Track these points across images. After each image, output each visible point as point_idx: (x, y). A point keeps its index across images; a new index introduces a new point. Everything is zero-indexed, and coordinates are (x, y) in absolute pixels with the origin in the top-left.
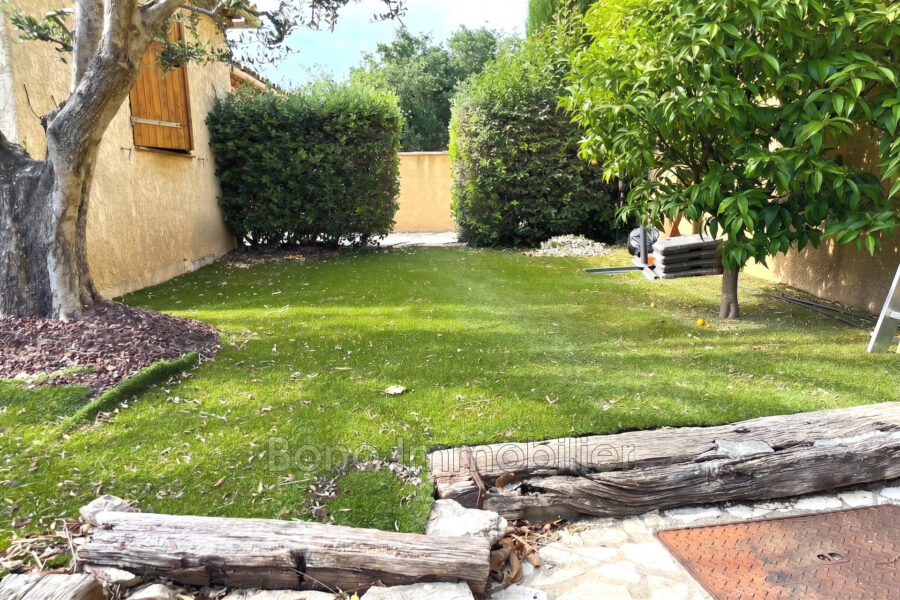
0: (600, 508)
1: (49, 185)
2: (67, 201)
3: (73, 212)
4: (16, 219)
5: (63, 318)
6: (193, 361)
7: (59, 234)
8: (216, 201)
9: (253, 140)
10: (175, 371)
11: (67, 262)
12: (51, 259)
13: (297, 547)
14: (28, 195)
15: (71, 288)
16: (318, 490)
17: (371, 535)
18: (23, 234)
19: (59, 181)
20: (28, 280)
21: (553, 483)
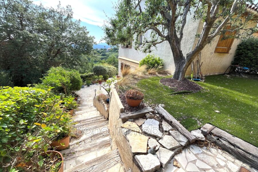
0: (233, 153)
1: (184, 63)
2: (186, 66)
3: (186, 67)
4: (179, 67)
5: (179, 81)
6: (192, 92)
7: (183, 70)
8: (231, 62)
9: (248, 50)
10: (188, 92)
11: (183, 74)
12: (181, 73)
13: (172, 121)
14: (182, 64)
15: (182, 77)
16: (184, 117)
17: (181, 126)
18: (179, 69)
19: (186, 63)
20: (178, 75)
21: (224, 142)
